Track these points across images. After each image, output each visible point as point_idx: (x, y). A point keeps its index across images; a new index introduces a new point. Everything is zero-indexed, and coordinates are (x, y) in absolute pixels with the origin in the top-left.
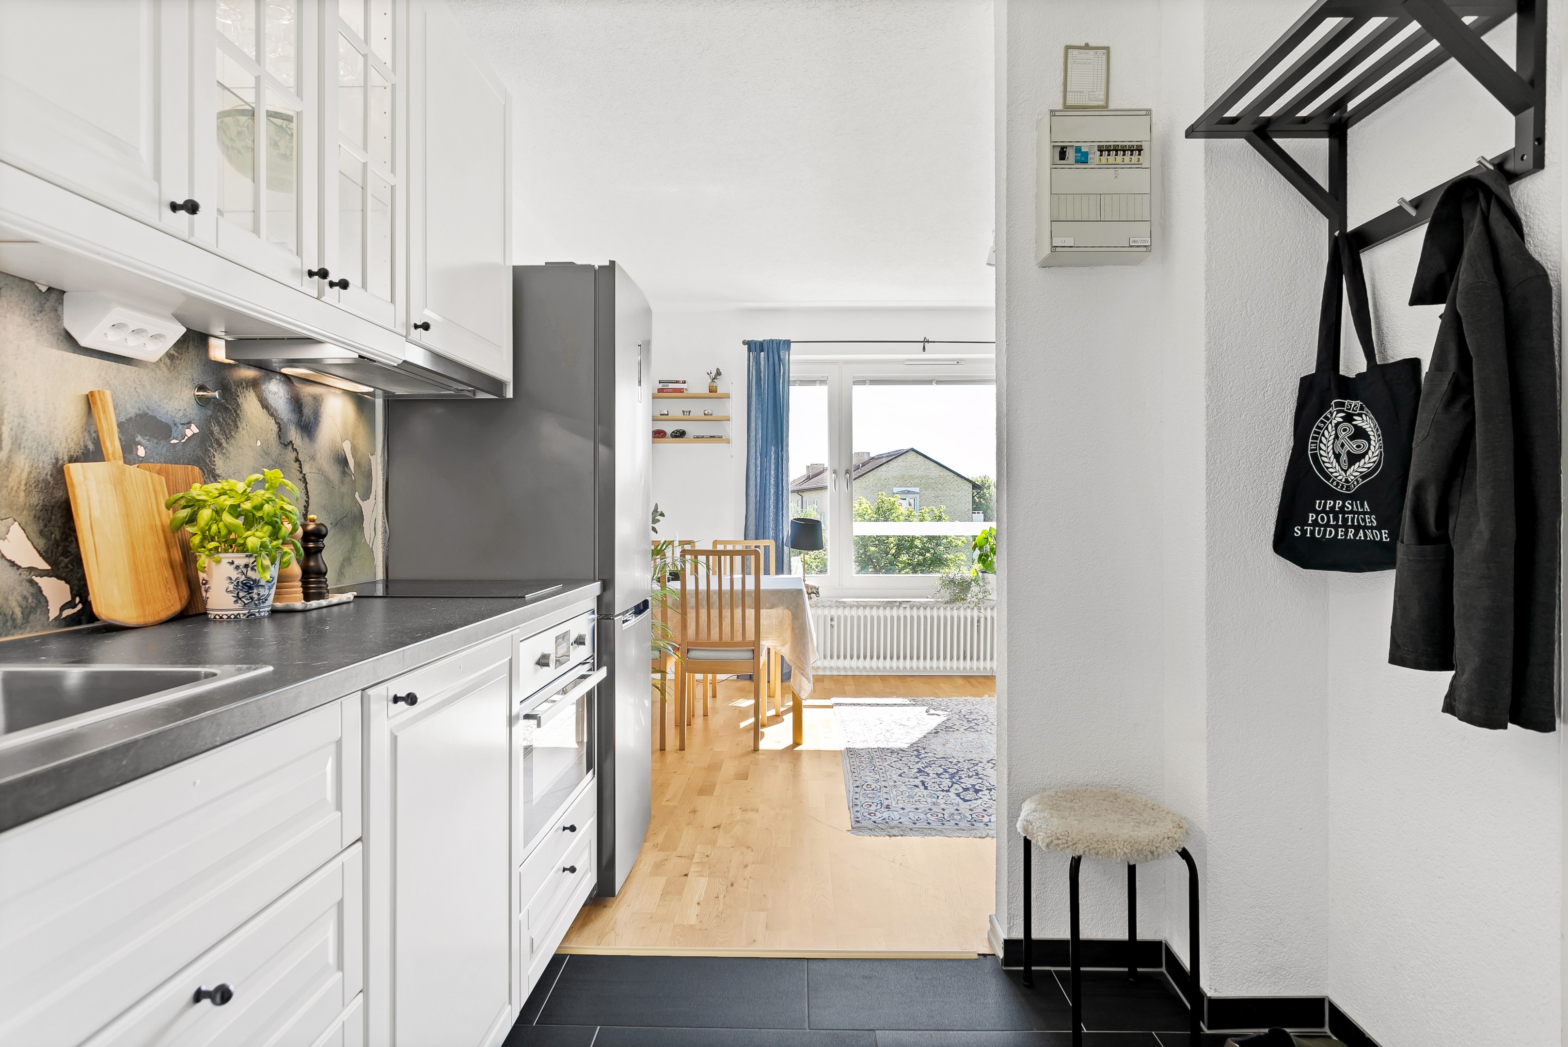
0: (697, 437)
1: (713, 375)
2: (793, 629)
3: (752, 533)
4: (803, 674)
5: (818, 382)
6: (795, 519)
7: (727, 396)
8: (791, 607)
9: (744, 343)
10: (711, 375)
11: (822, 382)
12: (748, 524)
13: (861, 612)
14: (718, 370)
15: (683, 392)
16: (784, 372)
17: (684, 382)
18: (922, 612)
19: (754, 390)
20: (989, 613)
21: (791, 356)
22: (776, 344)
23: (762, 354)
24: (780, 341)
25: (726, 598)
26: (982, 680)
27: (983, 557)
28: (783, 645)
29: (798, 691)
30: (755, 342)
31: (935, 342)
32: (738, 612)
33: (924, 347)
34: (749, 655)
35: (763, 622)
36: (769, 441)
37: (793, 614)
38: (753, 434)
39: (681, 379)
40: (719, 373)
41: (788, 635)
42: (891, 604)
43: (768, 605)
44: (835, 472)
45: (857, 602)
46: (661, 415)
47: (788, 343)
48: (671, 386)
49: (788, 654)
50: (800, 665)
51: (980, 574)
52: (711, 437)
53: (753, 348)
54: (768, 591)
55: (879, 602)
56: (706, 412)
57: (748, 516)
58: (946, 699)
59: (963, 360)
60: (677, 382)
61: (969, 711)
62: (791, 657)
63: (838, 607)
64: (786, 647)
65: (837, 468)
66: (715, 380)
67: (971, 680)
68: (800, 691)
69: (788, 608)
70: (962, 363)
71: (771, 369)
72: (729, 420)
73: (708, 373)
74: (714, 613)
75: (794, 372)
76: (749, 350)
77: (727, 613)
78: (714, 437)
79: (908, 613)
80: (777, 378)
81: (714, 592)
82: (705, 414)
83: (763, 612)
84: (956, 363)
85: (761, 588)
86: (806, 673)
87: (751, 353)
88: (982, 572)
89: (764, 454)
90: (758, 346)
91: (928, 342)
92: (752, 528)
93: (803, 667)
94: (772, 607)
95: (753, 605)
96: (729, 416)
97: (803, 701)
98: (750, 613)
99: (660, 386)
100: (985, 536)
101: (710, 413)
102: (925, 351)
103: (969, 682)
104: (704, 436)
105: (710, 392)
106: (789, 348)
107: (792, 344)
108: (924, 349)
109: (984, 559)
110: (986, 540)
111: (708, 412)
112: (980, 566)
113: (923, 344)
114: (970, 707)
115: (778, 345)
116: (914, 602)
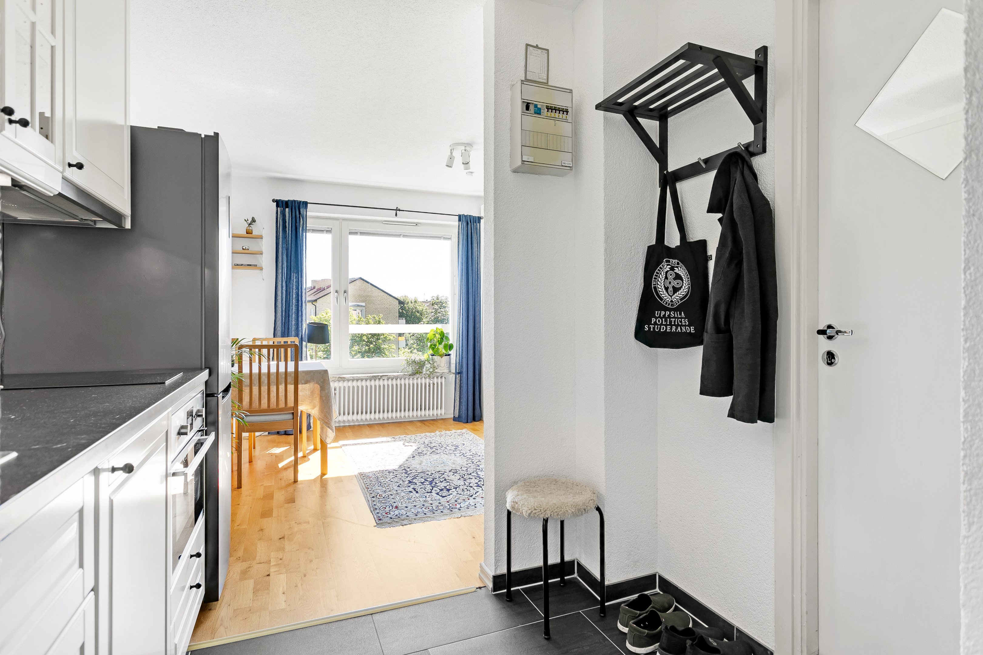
0: (238, 265)
1: (249, 222)
2: (321, 397)
3: (279, 333)
4: (329, 427)
5: (325, 232)
6: (310, 323)
7: (261, 237)
8: (320, 382)
9: (274, 201)
10: (248, 222)
11: (329, 231)
12: (277, 327)
13: (355, 384)
14: (253, 218)
16: (303, 224)
18: (394, 382)
19: (281, 234)
20: (435, 380)
21: (307, 212)
22: (298, 203)
23: (287, 210)
24: (301, 201)
25: (273, 378)
26: (432, 422)
27: (433, 346)
28: (313, 409)
29: (325, 438)
30: (282, 201)
31: (404, 211)
32: (282, 387)
33: (396, 213)
34: (290, 416)
35: (300, 393)
36: (292, 270)
37: (321, 387)
38: (280, 264)
40: (254, 220)
41: (317, 401)
42: (375, 378)
43: (303, 382)
44: (337, 292)
45: (353, 377)
47: (306, 204)
49: (318, 414)
50: (326, 421)
51: (431, 357)
52: (248, 265)
53: (280, 204)
54: (303, 372)
55: (368, 376)
56: (244, 248)
57: (277, 321)
58: (414, 436)
59: (420, 223)
61: (430, 442)
62: (320, 416)
63: (339, 381)
64: (315, 409)
65: (338, 290)
66: (251, 225)
67: (425, 422)
68: (326, 438)
69: (317, 383)
70: (419, 225)
71: (294, 220)
72: (262, 254)
73: (245, 220)
74: (264, 389)
75: (310, 224)
76: (277, 206)
77: (273, 389)
78: (250, 265)
79: (386, 382)
80: (298, 227)
81: (264, 374)
82: (243, 249)
83: (300, 386)
84: (415, 225)
85: (299, 370)
86: (331, 426)
87: (279, 208)
88: (432, 355)
89: (289, 279)
90: (284, 204)
91: (400, 210)
92: (279, 328)
93: (329, 422)
94: (306, 382)
95: (293, 383)
96: (262, 251)
97: (328, 445)
98: (291, 388)
100: (433, 333)
101: (247, 248)
102: (396, 216)
103: (424, 424)
104: (242, 264)
105: (247, 233)
106: (306, 207)
107: (308, 204)
108: (396, 215)
109: (433, 347)
110: (434, 335)
111: (246, 248)
112: (431, 352)
113: (395, 211)
114: (429, 439)
115: (299, 204)
116: (390, 375)
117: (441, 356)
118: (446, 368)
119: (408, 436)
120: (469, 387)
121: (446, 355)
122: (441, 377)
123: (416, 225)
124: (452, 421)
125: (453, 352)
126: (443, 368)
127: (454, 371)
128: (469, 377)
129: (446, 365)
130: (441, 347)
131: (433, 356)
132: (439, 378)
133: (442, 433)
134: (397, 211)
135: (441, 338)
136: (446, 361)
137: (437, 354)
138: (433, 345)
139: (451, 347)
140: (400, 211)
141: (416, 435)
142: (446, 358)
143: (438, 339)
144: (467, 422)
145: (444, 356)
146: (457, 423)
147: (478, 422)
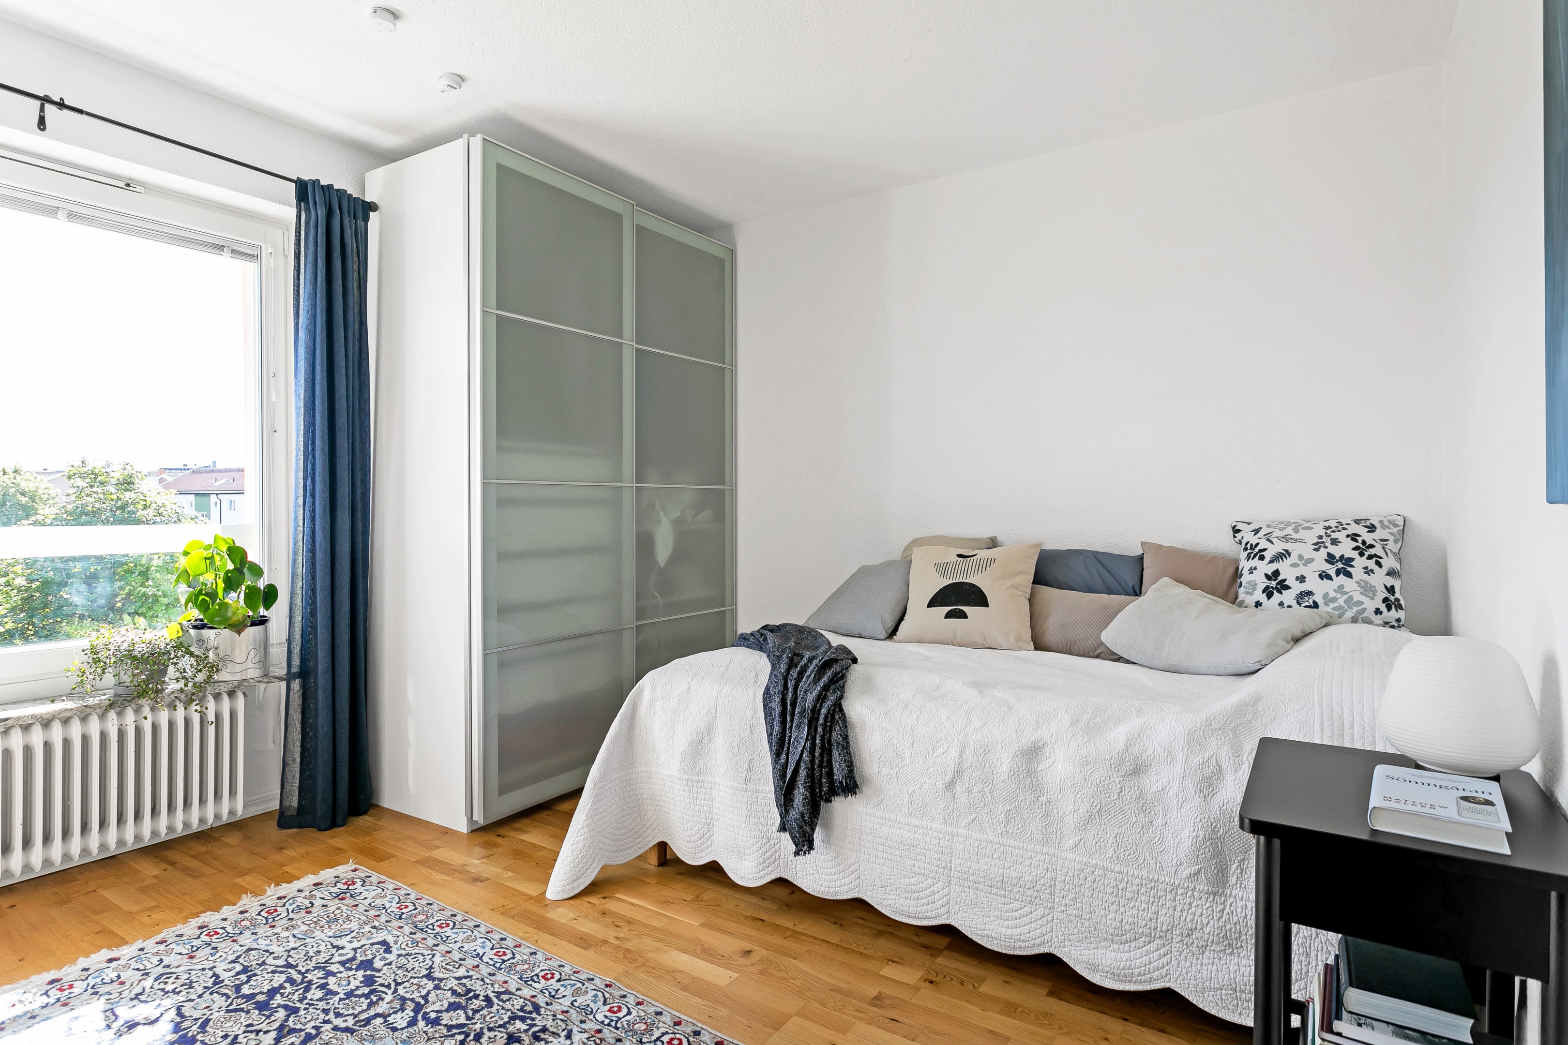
18: (37, 736)
20: (210, 708)
27: (200, 596)
31: (81, 112)
33: (42, 117)
51: (192, 631)
58: (150, 945)
59: (141, 184)
61: (239, 968)
67: (173, 855)
70: (143, 189)
84: (122, 184)
88: (195, 627)
91: (61, 105)
100: (206, 554)
102: (44, 130)
103: (173, 864)
108: (42, 123)
109: (203, 599)
110: (207, 561)
112: (194, 613)
113: (38, 103)
114: (228, 950)
116: (19, 718)
117: (238, 627)
118: (253, 666)
119: (126, 952)
121: (253, 624)
122: (231, 694)
123: (128, 185)
124: (271, 828)
126: (244, 667)
127: (283, 671)
128: (337, 685)
129: (252, 654)
130: (236, 600)
131: (203, 631)
132: (225, 697)
133: (270, 901)
134: (48, 106)
135: (236, 569)
136: (255, 641)
137: (220, 623)
138: (206, 594)
139: (270, 596)
140: (65, 111)
141: (159, 937)
142: (251, 632)
143: (229, 571)
144: (334, 825)
145: (246, 626)
146: (297, 833)
147: (365, 817)
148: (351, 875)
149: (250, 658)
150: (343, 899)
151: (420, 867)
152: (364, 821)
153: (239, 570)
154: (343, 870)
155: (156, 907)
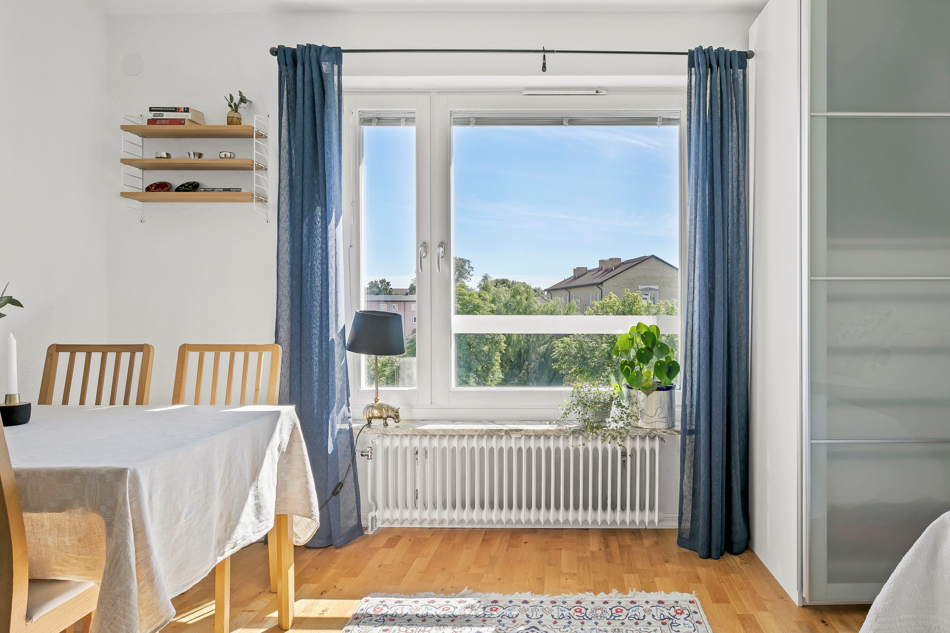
1: (235, 101)
5: (402, 121)
9: (274, 52)
10: (232, 101)
11: (409, 120)
14: (241, 94)
15: (184, 124)
17: (187, 110)
18: (542, 443)
20: (638, 445)
21: (341, 76)
22: (316, 50)
26: (628, 540)
27: (626, 366)
30: (289, 50)
33: (544, 60)
39: (181, 105)
40: (242, 99)
42: (494, 434)
44: (424, 246)
45: (444, 431)
46: (157, 158)
47: (339, 52)
48: (167, 115)
52: (225, 190)
53: (286, 58)
55: (476, 431)
56: (223, 155)
59: (607, 89)
60: (176, 110)
65: (427, 240)
66: (238, 110)
70: (604, 92)
73: (227, 99)
76: (282, 62)
78: (229, 190)
79: (522, 444)
84: (594, 92)
87: (284, 65)
88: (626, 387)
91: (552, 51)
99: (151, 116)
100: (628, 335)
101: (228, 155)
102: (545, 71)
103: (607, 546)
104: (214, 189)
105: (228, 124)
106: (338, 61)
107: (344, 54)
108: (544, 68)
109: (627, 368)
110: (631, 341)
111: (225, 155)
112: (624, 379)
115: (318, 53)
116: (527, 431)
117: (648, 391)
118: (660, 420)
120: (714, 471)
121: (659, 389)
122: (652, 438)
123: (597, 92)
124: (672, 542)
125: (678, 381)
126: (653, 420)
127: (680, 427)
129: (659, 411)
130: (648, 369)
131: (629, 390)
132: (647, 440)
133: (625, 602)
135: (647, 348)
136: (662, 402)
137: (637, 386)
138: (629, 365)
139: (672, 369)
142: (656, 395)
143: (642, 349)
144: (709, 556)
145: (653, 390)
146: (685, 553)
147: (737, 559)
148: (686, 605)
149: (657, 414)
150: (664, 624)
151: (738, 621)
152: (733, 561)
153: (649, 350)
154: (683, 598)
155: (575, 574)
